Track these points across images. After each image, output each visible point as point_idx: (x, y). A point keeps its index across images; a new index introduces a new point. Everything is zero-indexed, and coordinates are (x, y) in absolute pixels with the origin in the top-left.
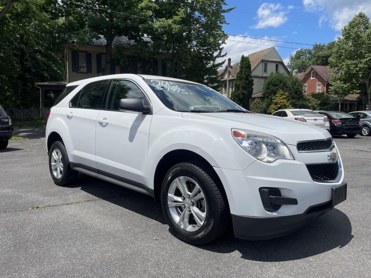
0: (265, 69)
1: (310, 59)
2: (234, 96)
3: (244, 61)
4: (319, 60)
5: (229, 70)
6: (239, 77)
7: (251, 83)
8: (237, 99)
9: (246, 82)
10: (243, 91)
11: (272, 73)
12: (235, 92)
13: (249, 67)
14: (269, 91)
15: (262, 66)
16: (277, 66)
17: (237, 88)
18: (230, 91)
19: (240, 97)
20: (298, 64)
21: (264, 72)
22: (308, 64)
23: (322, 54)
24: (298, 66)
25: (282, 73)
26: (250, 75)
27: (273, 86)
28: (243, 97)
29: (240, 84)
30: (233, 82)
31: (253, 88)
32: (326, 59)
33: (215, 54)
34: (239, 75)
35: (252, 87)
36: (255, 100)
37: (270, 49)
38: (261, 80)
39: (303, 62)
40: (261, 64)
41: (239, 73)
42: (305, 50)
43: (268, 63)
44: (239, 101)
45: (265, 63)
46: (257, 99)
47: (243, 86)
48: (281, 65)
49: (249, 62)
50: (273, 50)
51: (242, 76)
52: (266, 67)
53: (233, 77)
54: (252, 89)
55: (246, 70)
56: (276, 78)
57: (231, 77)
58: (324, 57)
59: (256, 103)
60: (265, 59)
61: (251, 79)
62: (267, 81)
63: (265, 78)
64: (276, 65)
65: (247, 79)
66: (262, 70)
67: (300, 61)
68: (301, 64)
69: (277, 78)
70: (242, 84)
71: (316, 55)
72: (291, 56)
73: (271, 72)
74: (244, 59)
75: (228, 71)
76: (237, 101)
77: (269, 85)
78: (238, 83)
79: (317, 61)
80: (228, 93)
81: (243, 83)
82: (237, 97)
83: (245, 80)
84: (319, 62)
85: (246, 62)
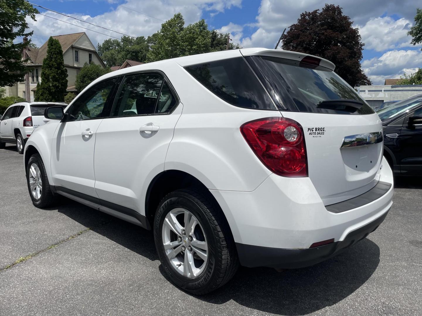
0: (77, 58)
1: (119, 52)
2: (43, 88)
3: (53, 44)
4: (128, 54)
5: (26, 53)
6: (47, 64)
7: (64, 74)
8: (46, 92)
9: (58, 72)
10: (55, 83)
11: (86, 64)
12: (44, 83)
13: (60, 53)
14: (84, 84)
15: (72, 54)
16: (90, 56)
17: (46, 78)
18: (30, 80)
19: (51, 91)
20: (107, 56)
21: (76, 61)
22: (118, 58)
23: (131, 48)
24: (107, 58)
25: (98, 65)
26: (63, 64)
27: (89, 79)
28: (55, 91)
29: (50, 74)
30: (37, 70)
31: (68, 79)
32: (135, 54)
33: (15, 30)
34: (47, 62)
35: (66, 79)
36: (67, 95)
37: (80, 34)
38: (72, 71)
39: (112, 54)
40: (71, 51)
41: (47, 59)
42: (113, 41)
43: (80, 50)
44: (50, 96)
45: (76, 50)
46: (70, 93)
47: (54, 76)
48: (95, 55)
49: (60, 47)
50: (84, 35)
51: (53, 64)
52: (78, 55)
53: (32, 63)
54: (67, 81)
55: (57, 56)
56: (92, 71)
57: (29, 62)
58: (133, 52)
59: (69, 99)
60: (75, 45)
61: (64, 69)
62: (81, 73)
63: (78, 69)
64: (89, 54)
65: (58, 68)
66: (72, 58)
67: (109, 53)
68: (110, 56)
69: (94, 70)
70: (53, 74)
71: (125, 49)
72: (98, 45)
73: (85, 62)
74: (53, 42)
75: (24, 54)
76: (48, 95)
77: (84, 77)
78: (47, 71)
79: (126, 55)
80: (26, 84)
81: (55, 73)
82: (46, 90)
83: (57, 70)
84: (128, 57)
85: (55, 46)
